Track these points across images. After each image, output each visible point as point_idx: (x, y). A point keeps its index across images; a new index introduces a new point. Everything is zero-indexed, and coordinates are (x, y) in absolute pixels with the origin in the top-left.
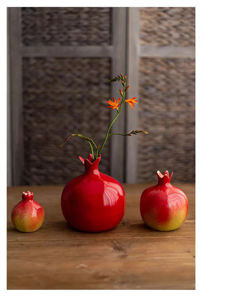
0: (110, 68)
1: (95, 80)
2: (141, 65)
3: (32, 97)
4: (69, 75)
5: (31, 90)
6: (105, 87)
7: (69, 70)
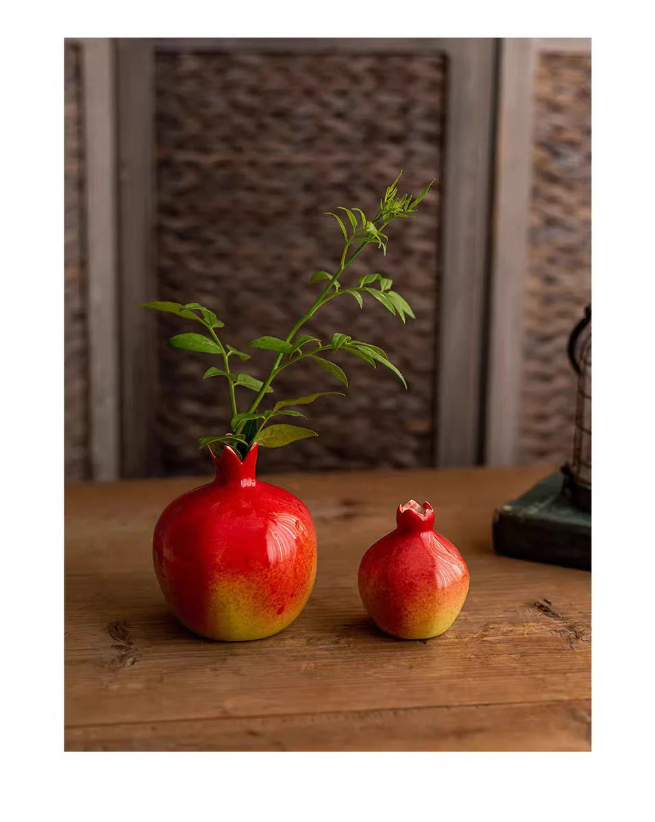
0: (442, 87)
1: (395, 126)
2: (540, 77)
3: (189, 179)
4: (308, 107)
5: (182, 156)
6: (426, 150)
7: (309, 93)
